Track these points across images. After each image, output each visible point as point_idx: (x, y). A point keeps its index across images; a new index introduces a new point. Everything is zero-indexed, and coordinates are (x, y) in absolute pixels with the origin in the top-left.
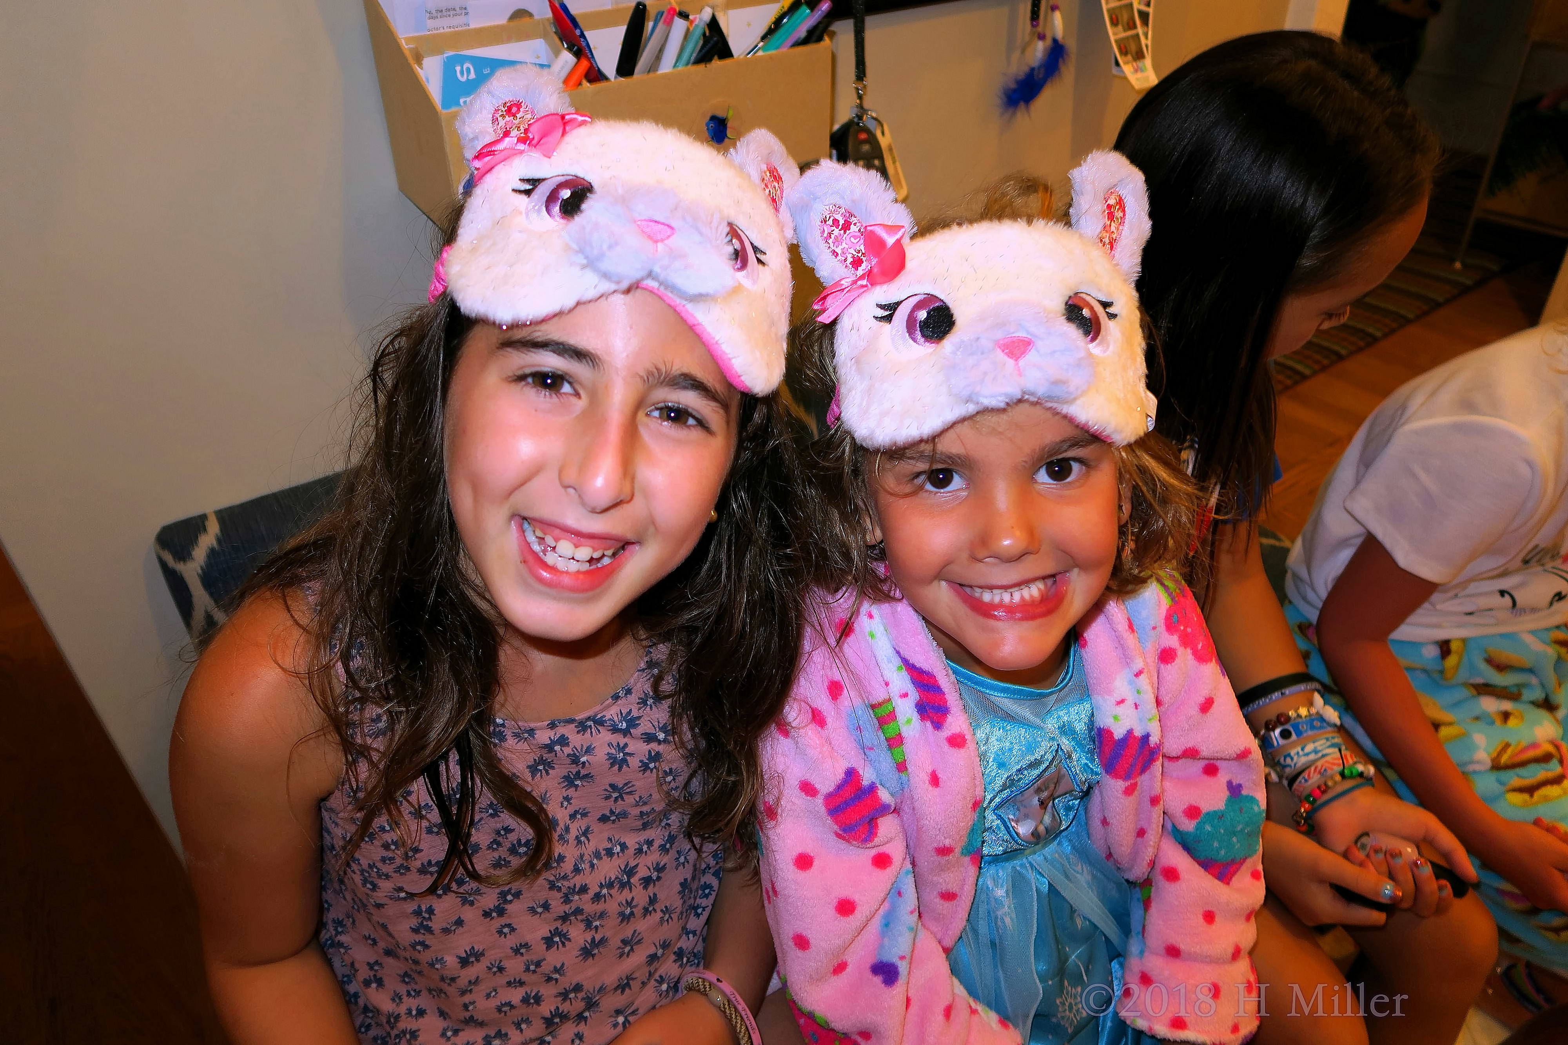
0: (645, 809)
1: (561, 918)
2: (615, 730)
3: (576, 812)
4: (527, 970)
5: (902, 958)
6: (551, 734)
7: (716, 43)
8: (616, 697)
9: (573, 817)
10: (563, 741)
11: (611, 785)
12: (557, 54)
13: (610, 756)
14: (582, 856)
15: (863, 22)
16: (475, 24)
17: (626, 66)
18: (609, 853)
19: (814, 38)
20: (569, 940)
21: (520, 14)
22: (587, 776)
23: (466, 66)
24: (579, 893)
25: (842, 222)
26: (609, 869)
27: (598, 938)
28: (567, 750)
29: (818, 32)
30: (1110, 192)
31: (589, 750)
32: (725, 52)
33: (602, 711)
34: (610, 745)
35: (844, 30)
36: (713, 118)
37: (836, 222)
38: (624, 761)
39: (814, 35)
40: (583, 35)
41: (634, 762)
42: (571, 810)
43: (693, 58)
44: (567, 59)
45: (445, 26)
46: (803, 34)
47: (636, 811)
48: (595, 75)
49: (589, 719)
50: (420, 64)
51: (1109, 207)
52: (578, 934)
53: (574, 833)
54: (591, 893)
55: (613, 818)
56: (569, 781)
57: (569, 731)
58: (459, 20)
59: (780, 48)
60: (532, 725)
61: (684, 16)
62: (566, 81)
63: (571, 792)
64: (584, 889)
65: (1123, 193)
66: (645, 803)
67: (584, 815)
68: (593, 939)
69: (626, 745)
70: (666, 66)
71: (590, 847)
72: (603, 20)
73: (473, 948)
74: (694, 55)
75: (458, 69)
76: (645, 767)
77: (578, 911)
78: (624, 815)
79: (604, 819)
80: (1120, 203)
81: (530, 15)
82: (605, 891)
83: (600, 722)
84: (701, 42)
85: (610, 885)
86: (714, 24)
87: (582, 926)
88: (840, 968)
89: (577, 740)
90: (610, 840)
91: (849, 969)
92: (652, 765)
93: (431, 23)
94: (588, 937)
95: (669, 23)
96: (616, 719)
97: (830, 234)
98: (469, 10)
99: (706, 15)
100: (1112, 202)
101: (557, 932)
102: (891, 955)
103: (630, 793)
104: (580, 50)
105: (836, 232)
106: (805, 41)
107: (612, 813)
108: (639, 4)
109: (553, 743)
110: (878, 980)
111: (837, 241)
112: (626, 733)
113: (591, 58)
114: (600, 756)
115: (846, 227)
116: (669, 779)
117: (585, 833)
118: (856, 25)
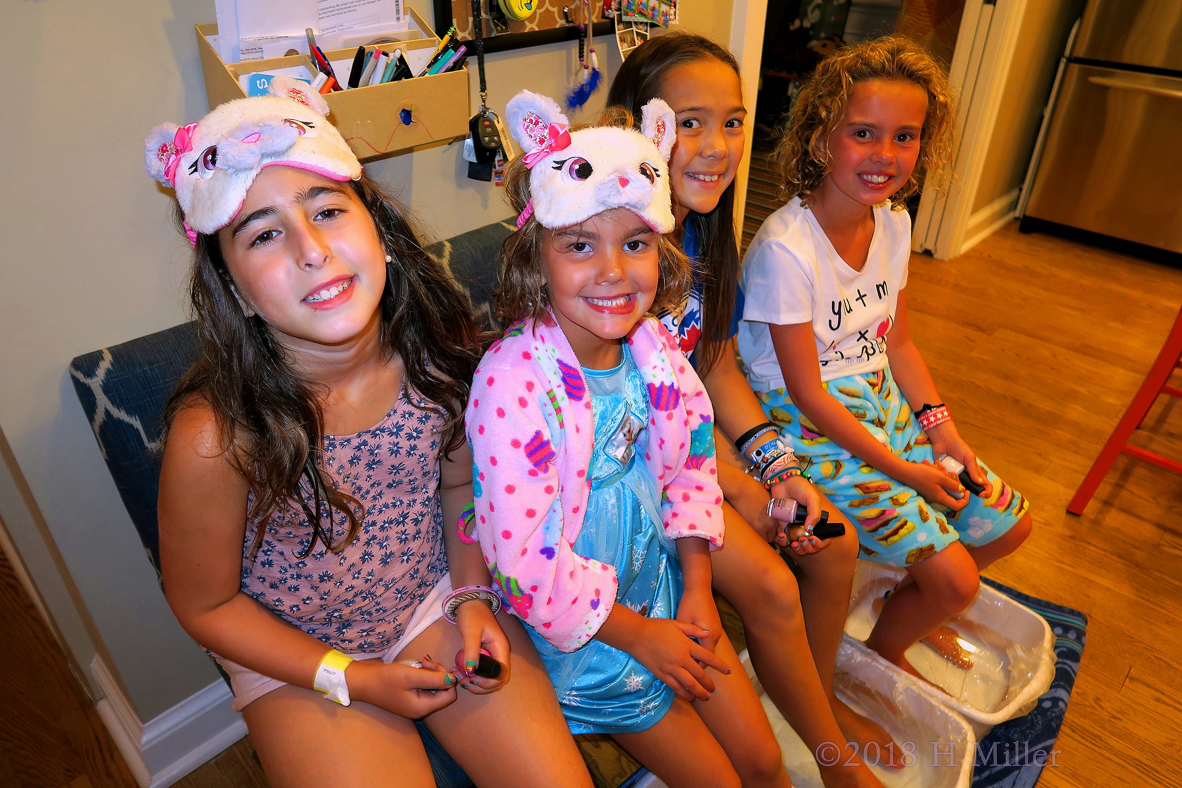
0: (412, 478)
1: (366, 543)
2: (391, 434)
3: (374, 483)
4: (354, 578)
5: (557, 544)
6: (358, 440)
7: (404, 69)
8: (389, 415)
9: (372, 486)
10: (365, 443)
11: (392, 466)
12: (315, 76)
13: (390, 449)
14: (374, 506)
15: (483, 57)
16: (266, 58)
17: (354, 81)
18: (394, 505)
19: (458, 67)
20: (373, 556)
21: (291, 52)
22: (378, 462)
23: (262, 80)
24: (372, 525)
25: (534, 121)
26: (393, 514)
27: (388, 552)
28: (367, 448)
29: (459, 64)
30: (659, 119)
31: (379, 447)
32: (409, 75)
33: (383, 423)
34: (390, 443)
35: (473, 62)
36: (404, 110)
37: (531, 121)
38: (397, 451)
39: (457, 65)
40: (329, 64)
41: (403, 452)
42: (371, 482)
43: (391, 78)
44: (322, 77)
45: (250, 58)
46: (451, 64)
47: (406, 480)
48: (336, 87)
49: (377, 430)
50: (237, 79)
51: (658, 126)
52: (377, 552)
53: (372, 494)
54: (379, 525)
55: (395, 485)
56: (369, 466)
57: (367, 437)
58: (259, 55)
59: (438, 74)
60: (349, 437)
61: (386, 55)
62: (320, 92)
63: (371, 473)
64: (374, 524)
65: (665, 120)
66: (411, 475)
67: (379, 484)
68: (386, 553)
69: (398, 443)
70: (377, 80)
71: (382, 502)
72: (340, 56)
73: (327, 572)
74: (392, 75)
75: (258, 82)
76: (409, 454)
77: (374, 538)
78: (400, 483)
79: (390, 486)
80: (664, 125)
81: (298, 54)
82: (387, 525)
83: (383, 431)
84: (395, 68)
85: (391, 522)
86: (401, 59)
87: (378, 547)
88: (524, 552)
89: (372, 442)
90: (394, 498)
91: (528, 552)
92: (412, 452)
93: (242, 57)
94: (383, 552)
95: (377, 58)
96: (391, 427)
97: (528, 127)
98: (264, 49)
99: (398, 54)
100: (660, 124)
101: (366, 553)
102: (550, 544)
103: (402, 469)
104: (329, 73)
105: (531, 125)
106: (452, 69)
107: (394, 482)
108: (361, 47)
109: (360, 445)
110: (544, 556)
111: (532, 130)
112: (397, 434)
113: (334, 76)
114: (385, 449)
115: (536, 123)
116: (422, 459)
117: (380, 494)
118: (479, 60)
